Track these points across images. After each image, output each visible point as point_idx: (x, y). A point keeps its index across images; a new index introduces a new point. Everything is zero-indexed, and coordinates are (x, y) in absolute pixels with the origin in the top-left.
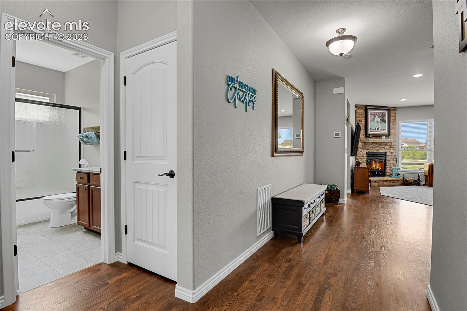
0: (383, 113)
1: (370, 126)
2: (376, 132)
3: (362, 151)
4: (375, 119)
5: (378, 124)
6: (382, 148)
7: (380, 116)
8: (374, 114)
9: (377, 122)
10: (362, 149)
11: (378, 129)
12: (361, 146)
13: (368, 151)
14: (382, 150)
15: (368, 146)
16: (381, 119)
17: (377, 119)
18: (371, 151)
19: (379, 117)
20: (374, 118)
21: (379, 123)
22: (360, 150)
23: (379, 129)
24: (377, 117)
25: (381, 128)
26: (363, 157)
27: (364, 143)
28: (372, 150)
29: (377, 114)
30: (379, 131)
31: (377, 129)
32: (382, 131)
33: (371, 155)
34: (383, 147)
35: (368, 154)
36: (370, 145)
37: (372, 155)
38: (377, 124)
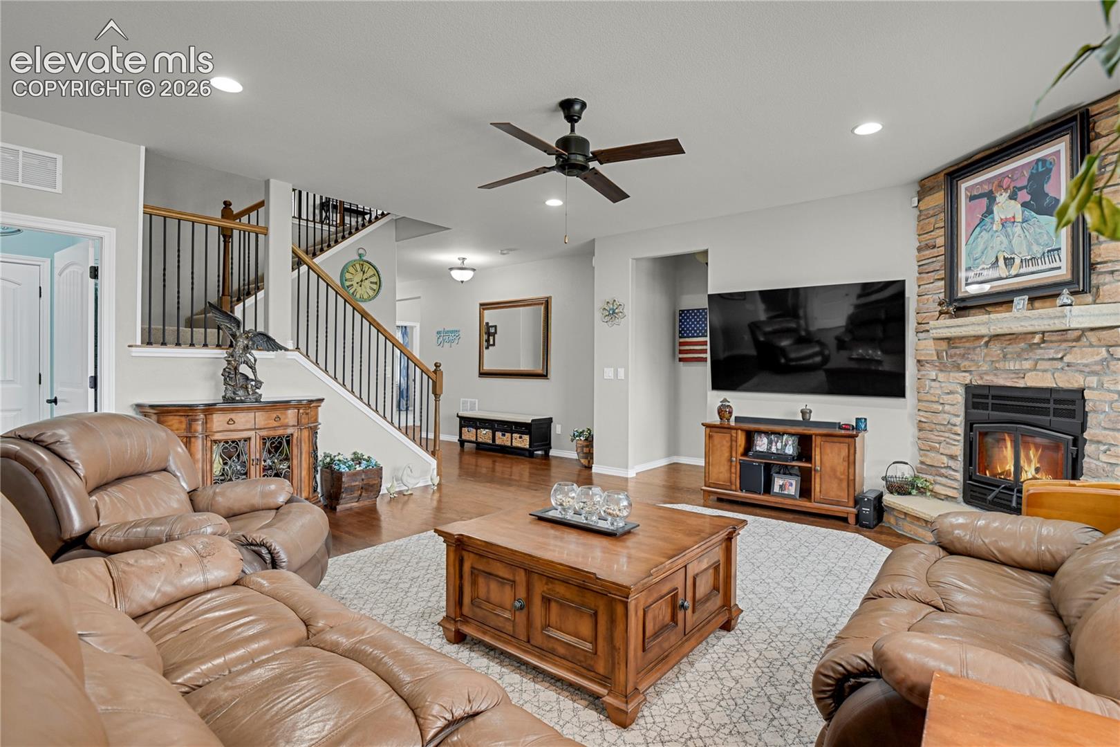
0: (1038, 160)
1: (968, 255)
2: (1001, 279)
3: (941, 376)
4: (992, 212)
5: (1007, 236)
6: (1042, 365)
7: (1021, 189)
8: (986, 188)
9: (1004, 223)
10: (941, 371)
11: (1009, 262)
12: (936, 358)
13: (967, 378)
14: (1049, 375)
15: (963, 356)
16: (1024, 205)
17: (1005, 207)
18: (982, 378)
19: (1013, 197)
20: (989, 212)
21: (1018, 229)
22: (933, 375)
23: (1017, 261)
24: (1002, 198)
25: (1029, 249)
26: (940, 408)
27: (949, 339)
28: (986, 373)
29: (1006, 183)
30: (1013, 272)
31: (1001, 262)
32: (1031, 269)
33: (990, 401)
34: (1051, 354)
35: (974, 396)
36: (974, 348)
37: (994, 397)
38: (1003, 238)
